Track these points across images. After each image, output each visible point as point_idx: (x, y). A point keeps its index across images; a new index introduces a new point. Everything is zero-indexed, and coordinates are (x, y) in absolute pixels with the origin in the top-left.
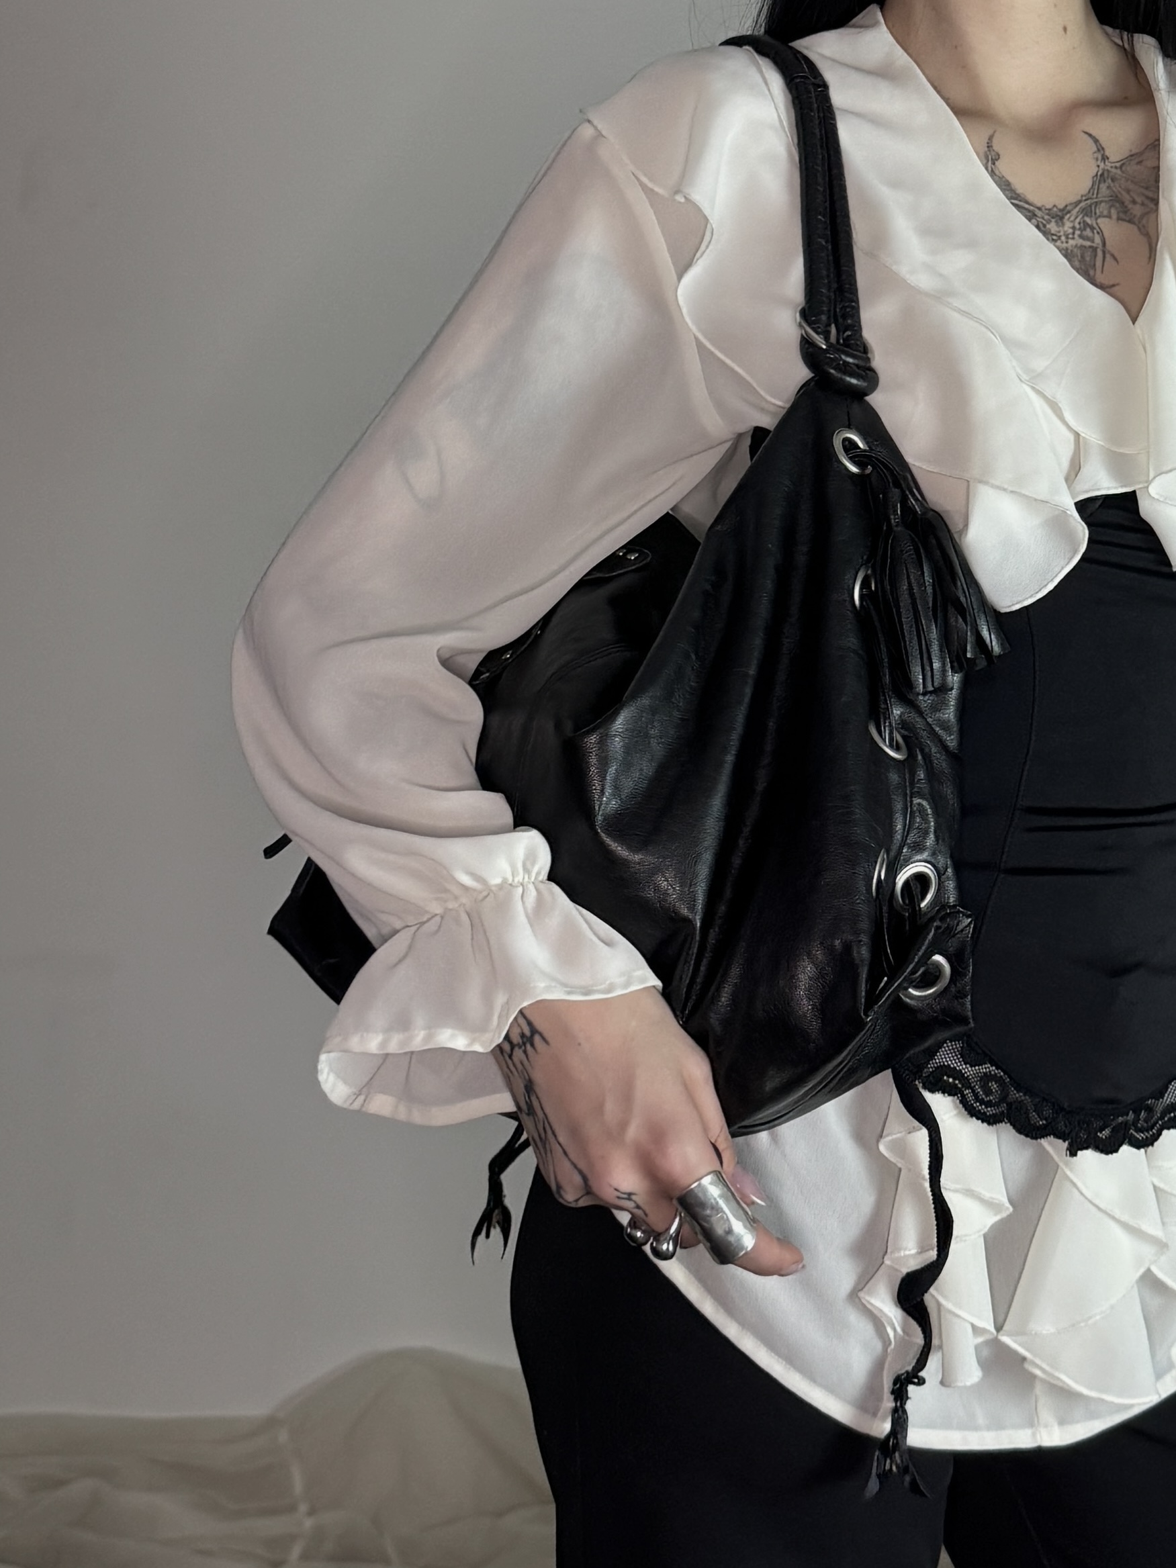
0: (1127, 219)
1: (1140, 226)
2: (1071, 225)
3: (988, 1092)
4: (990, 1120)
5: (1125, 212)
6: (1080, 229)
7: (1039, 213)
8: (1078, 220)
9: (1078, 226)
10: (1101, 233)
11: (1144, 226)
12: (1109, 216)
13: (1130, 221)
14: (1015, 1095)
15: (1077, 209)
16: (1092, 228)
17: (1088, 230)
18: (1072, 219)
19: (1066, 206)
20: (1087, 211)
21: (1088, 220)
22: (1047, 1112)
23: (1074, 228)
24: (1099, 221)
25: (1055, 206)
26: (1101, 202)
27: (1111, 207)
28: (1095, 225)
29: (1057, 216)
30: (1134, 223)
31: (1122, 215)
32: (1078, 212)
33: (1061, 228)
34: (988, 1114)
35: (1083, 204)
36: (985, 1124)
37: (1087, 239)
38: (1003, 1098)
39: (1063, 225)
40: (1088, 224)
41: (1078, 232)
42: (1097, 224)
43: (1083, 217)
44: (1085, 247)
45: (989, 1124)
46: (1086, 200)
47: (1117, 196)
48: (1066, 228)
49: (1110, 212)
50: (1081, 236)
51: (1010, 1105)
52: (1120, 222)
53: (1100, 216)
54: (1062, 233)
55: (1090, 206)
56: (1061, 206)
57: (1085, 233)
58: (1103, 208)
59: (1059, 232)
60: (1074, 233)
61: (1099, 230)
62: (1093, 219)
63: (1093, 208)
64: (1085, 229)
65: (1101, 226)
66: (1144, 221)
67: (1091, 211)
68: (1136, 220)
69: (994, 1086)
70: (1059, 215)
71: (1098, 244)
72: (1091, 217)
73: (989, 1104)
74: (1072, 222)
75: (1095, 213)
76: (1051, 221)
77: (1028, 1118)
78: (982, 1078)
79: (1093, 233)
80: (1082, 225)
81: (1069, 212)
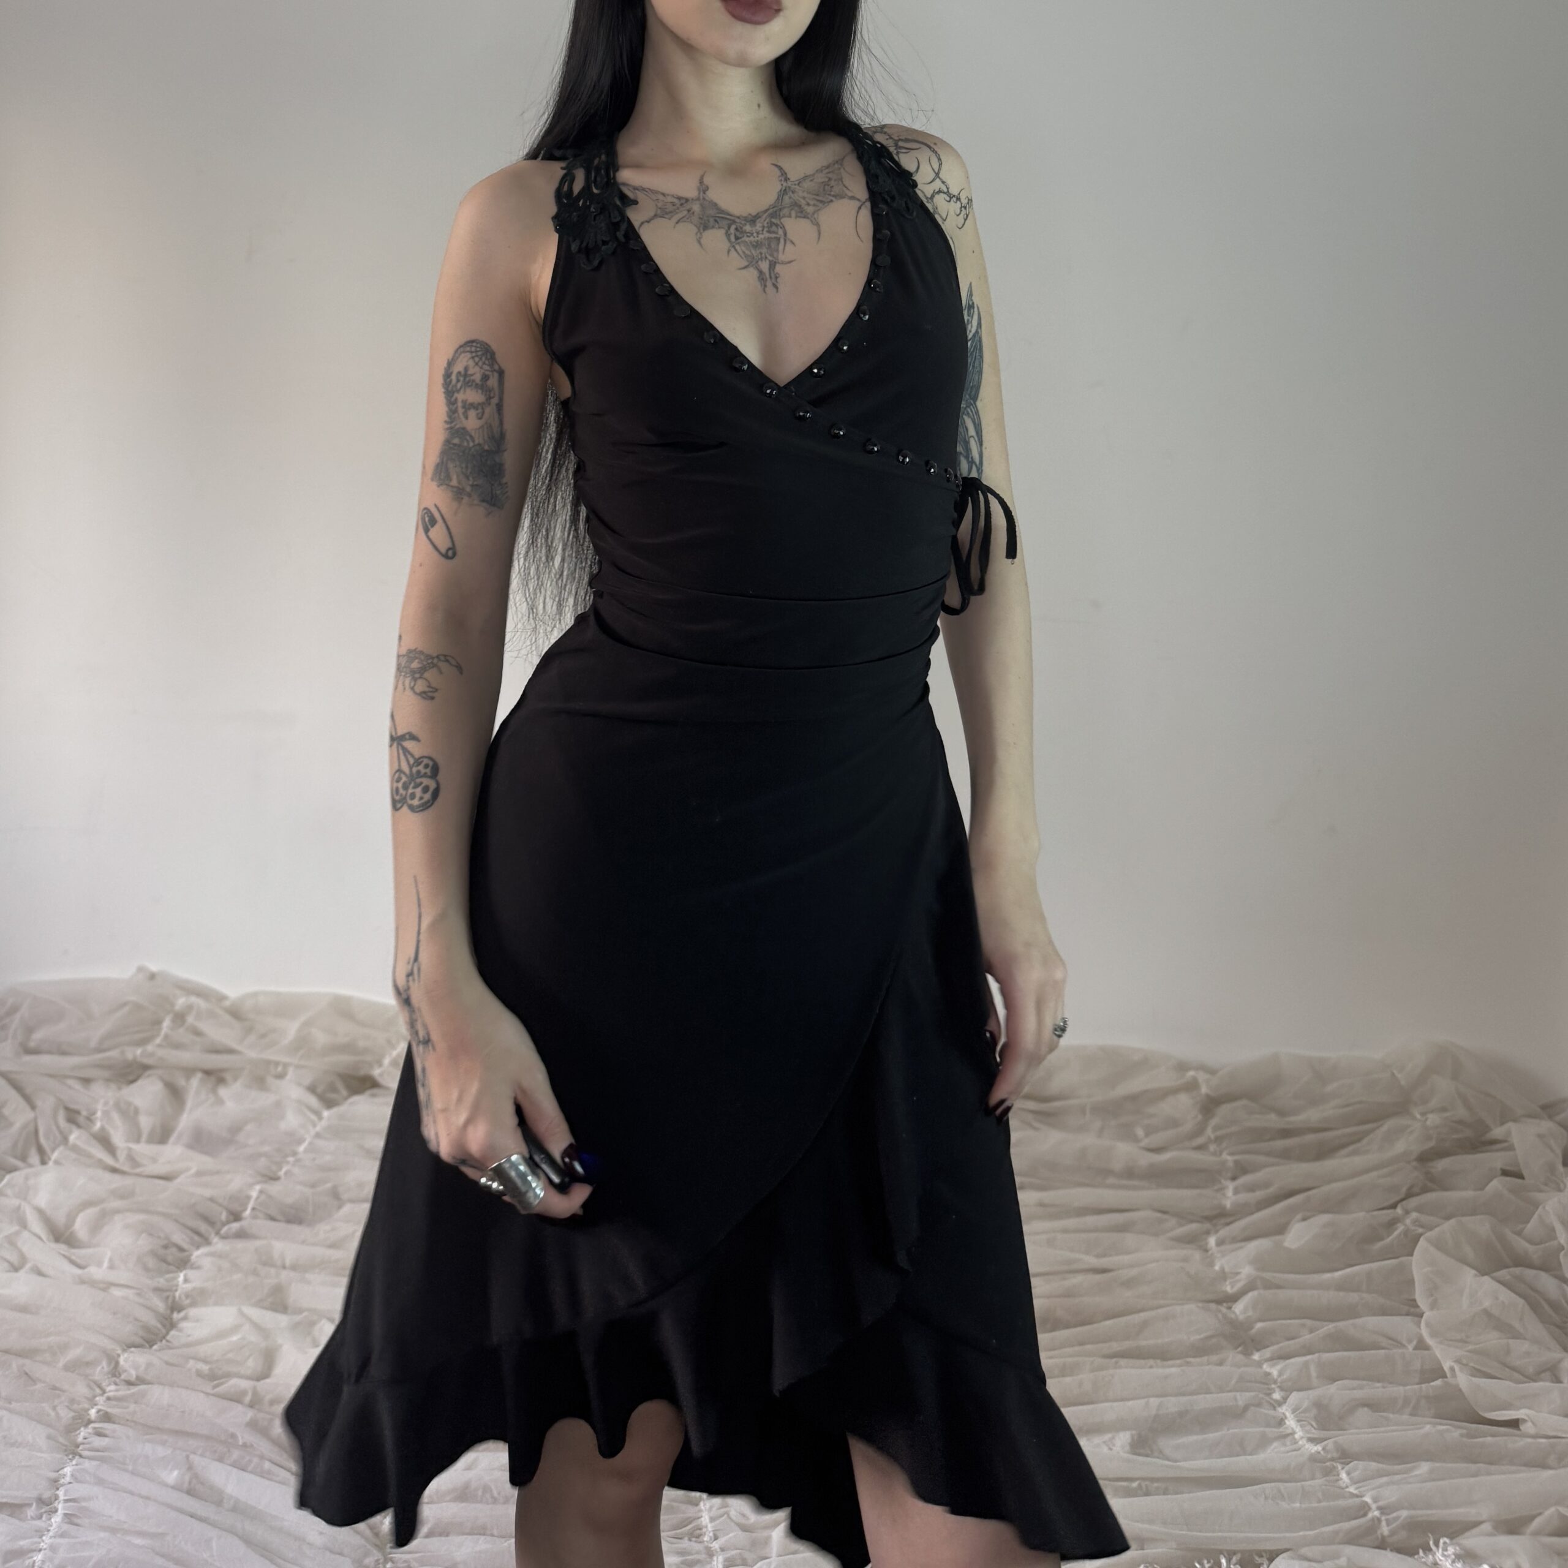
0: (803, 216)
1: (812, 219)
2: (761, 225)
5: (802, 212)
6: (767, 227)
7: (738, 220)
8: (766, 222)
9: (765, 225)
10: (783, 227)
11: (815, 219)
12: (790, 216)
13: (804, 217)
15: (766, 214)
17: (774, 227)
18: (763, 220)
19: (758, 214)
20: (774, 215)
21: (773, 220)
23: (763, 227)
24: (782, 220)
25: (750, 214)
26: (784, 208)
27: (792, 209)
28: (779, 223)
29: (752, 220)
30: (808, 218)
31: (799, 214)
32: (766, 217)
33: (754, 229)
35: (770, 211)
37: (774, 232)
39: (755, 226)
40: (774, 223)
41: (766, 229)
42: (781, 223)
43: (770, 219)
44: (771, 238)
46: (773, 208)
47: (796, 203)
48: (757, 227)
49: (790, 214)
50: (769, 232)
52: (798, 219)
53: (783, 217)
54: (754, 231)
55: (776, 212)
56: (754, 215)
57: (771, 229)
58: (786, 211)
60: (763, 230)
62: (778, 219)
63: (778, 213)
64: (771, 226)
65: (784, 223)
66: (816, 216)
67: (776, 215)
68: (809, 216)
72: (776, 218)
74: (762, 223)
75: (779, 215)
76: (745, 224)
79: (778, 228)
80: (769, 224)
81: (760, 217)
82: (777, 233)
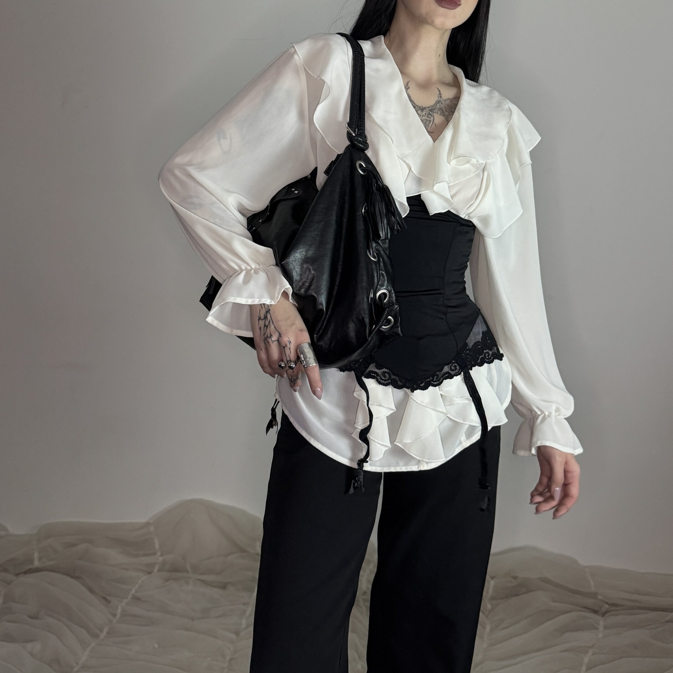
1: (446, 118)
2: (425, 113)
3: (385, 377)
4: (386, 385)
5: (443, 113)
6: (427, 114)
7: (417, 107)
8: (428, 112)
9: (427, 113)
12: (438, 113)
14: (393, 377)
15: (428, 109)
16: (431, 115)
17: (430, 115)
18: (426, 111)
19: (425, 107)
20: (431, 110)
21: (430, 112)
22: (404, 381)
23: (426, 114)
24: (434, 114)
25: (422, 106)
26: (436, 109)
27: (439, 110)
28: (432, 115)
30: (444, 116)
32: (428, 110)
34: (385, 383)
35: (430, 108)
36: (384, 386)
37: (429, 118)
38: (390, 378)
39: (423, 112)
40: (430, 114)
41: (426, 115)
42: (433, 114)
43: (429, 112)
44: (428, 120)
45: (385, 386)
46: (432, 107)
47: (441, 109)
48: (423, 113)
50: (427, 117)
51: (391, 380)
52: (441, 115)
55: (433, 109)
56: (424, 107)
57: (429, 116)
58: (436, 111)
59: (421, 114)
60: (425, 115)
61: (433, 116)
62: (432, 113)
64: (429, 115)
65: (434, 115)
66: (448, 116)
67: (432, 111)
69: (387, 375)
70: (422, 109)
71: (432, 120)
72: (432, 112)
73: (385, 380)
74: (426, 112)
75: (433, 111)
76: (420, 110)
77: (397, 383)
78: (383, 373)
80: (428, 114)
81: (426, 109)
82: (430, 119)
